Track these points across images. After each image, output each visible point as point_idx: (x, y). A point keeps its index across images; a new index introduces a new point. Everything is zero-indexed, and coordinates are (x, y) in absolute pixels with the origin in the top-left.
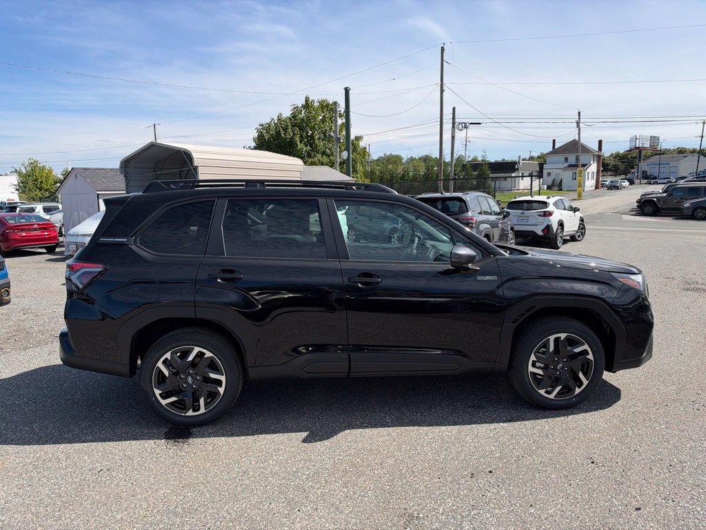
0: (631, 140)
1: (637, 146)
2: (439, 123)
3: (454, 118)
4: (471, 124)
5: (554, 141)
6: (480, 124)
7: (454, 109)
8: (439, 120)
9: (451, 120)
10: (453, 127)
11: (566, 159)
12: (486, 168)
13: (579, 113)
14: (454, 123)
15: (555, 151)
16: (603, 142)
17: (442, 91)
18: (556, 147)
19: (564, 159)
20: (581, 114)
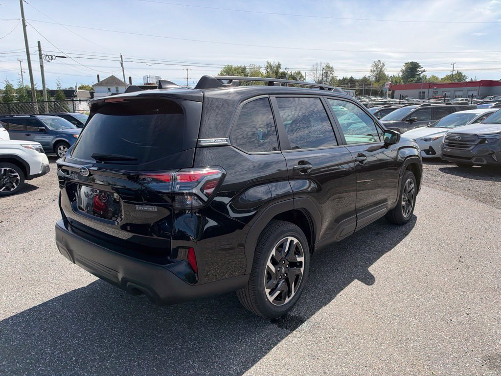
0: (144, 79)
1: (149, 82)
2: (26, 54)
3: (40, 51)
4: (57, 57)
5: (98, 76)
6: (65, 57)
7: (39, 42)
8: (25, 50)
9: (38, 52)
10: (41, 58)
11: (109, 89)
12: (62, 94)
13: (121, 56)
14: (40, 55)
15: (100, 84)
16: (132, 78)
17: (24, 26)
18: (100, 81)
19: (107, 89)
20: (123, 57)
